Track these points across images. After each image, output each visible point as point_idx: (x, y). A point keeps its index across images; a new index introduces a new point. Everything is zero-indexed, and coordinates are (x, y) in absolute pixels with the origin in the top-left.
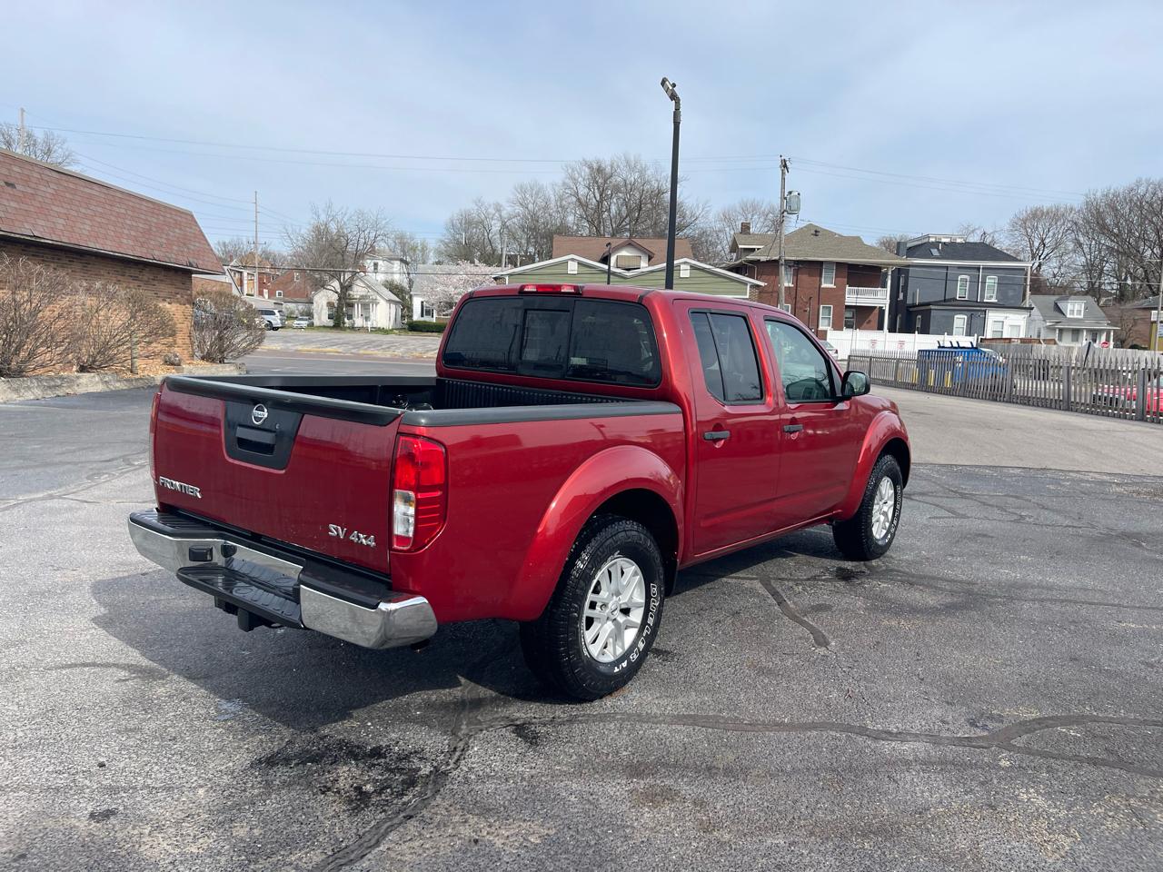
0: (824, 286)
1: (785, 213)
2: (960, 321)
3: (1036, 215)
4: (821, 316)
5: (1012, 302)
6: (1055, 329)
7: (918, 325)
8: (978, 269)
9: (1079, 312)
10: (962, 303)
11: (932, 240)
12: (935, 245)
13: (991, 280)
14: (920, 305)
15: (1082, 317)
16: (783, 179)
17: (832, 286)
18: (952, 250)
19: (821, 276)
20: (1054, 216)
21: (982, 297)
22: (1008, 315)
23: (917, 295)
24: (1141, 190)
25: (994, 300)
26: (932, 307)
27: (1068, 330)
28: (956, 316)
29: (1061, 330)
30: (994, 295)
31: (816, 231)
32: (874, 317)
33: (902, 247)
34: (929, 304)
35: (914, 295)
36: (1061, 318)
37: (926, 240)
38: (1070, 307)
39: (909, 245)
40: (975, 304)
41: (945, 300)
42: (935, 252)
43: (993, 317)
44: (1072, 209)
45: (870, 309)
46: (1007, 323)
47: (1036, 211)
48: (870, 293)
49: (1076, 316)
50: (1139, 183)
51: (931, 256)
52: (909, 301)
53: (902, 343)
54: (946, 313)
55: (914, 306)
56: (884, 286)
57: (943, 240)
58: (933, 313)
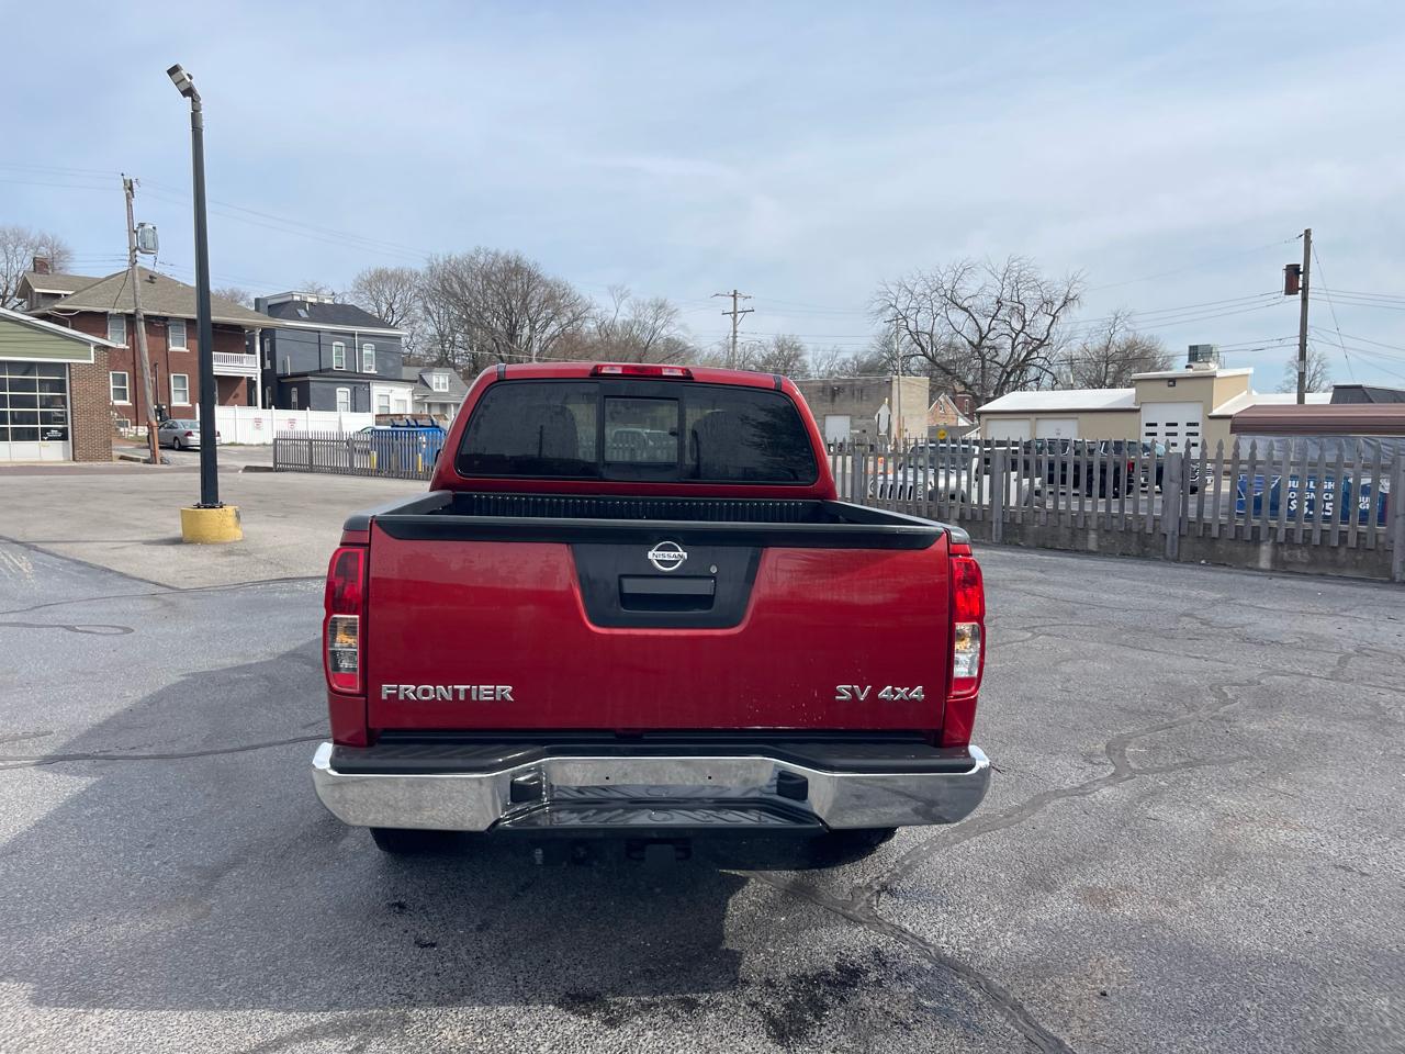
0: (172, 349)
1: (138, 252)
2: (343, 394)
3: (381, 278)
4: (173, 388)
5: (392, 374)
6: (423, 404)
7: (294, 399)
8: (353, 335)
9: (444, 385)
10: (339, 374)
11: (297, 298)
12: (302, 304)
13: (368, 350)
14: (293, 376)
15: (447, 390)
16: (129, 206)
17: (184, 349)
18: (320, 312)
19: (167, 337)
20: (397, 279)
21: (361, 367)
22: (392, 388)
23: (288, 364)
24: (481, 259)
25: (373, 371)
26: (311, 378)
27: (436, 404)
28: (338, 390)
29: (429, 405)
30: (374, 366)
31: (151, 277)
32: (242, 389)
33: (261, 305)
34: (306, 375)
35: (284, 363)
36: (427, 392)
37: (289, 299)
38: (435, 380)
39: (270, 302)
40: (353, 375)
41: (320, 371)
42: (302, 313)
43: (377, 390)
44: (417, 274)
45: (236, 380)
46: (393, 397)
47: (381, 273)
48: (236, 359)
49: (442, 390)
50: (478, 252)
51: (298, 318)
52: (279, 371)
53: (292, 421)
54: (327, 386)
55: (285, 376)
56: (253, 352)
57: (310, 300)
58: (312, 385)
